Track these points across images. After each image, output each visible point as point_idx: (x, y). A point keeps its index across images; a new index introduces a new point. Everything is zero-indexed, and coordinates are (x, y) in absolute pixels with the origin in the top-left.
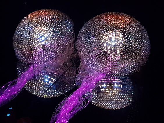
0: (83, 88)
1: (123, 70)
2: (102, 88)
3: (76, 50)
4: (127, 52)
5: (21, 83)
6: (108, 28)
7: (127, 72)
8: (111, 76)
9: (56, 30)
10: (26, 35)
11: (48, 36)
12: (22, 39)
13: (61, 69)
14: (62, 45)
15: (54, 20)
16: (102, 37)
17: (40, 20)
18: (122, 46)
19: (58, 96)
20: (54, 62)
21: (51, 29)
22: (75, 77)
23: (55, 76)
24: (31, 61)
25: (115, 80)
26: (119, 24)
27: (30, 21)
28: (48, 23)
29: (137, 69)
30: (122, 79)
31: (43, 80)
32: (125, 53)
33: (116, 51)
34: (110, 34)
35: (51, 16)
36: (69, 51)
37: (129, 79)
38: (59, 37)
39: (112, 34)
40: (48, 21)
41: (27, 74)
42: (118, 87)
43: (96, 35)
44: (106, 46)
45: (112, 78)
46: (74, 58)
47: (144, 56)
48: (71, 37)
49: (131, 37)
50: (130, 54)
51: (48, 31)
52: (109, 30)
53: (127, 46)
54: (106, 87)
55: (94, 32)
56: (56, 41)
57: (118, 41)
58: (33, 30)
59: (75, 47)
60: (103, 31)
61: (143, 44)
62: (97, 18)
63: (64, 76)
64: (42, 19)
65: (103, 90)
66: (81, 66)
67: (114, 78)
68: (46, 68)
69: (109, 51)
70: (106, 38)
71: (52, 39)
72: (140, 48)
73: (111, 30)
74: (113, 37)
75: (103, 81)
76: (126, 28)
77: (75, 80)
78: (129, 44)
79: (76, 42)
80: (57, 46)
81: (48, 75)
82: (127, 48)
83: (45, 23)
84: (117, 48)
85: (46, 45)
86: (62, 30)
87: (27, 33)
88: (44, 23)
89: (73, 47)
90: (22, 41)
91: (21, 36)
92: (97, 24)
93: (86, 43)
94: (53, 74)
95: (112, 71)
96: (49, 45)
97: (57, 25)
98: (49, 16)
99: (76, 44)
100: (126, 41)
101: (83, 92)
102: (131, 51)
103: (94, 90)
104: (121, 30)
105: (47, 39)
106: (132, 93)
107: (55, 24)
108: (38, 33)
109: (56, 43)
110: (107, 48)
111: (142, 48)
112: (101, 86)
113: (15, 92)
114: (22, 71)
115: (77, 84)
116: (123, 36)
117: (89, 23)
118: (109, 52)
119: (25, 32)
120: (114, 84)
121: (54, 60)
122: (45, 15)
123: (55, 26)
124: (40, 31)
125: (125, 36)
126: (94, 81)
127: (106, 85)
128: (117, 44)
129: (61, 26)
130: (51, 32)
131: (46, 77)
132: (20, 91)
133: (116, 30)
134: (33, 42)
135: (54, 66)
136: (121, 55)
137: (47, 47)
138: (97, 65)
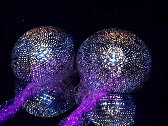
0: (83, 107)
1: (124, 88)
2: (103, 106)
3: (75, 67)
4: (128, 69)
5: (18, 102)
6: (108, 44)
7: (129, 89)
8: (112, 93)
9: (55, 46)
10: (25, 53)
11: (47, 53)
12: (21, 56)
13: (60, 87)
14: (61, 62)
15: (53, 37)
16: (102, 53)
17: (39, 37)
18: (123, 63)
19: (57, 115)
20: (53, 79)
21: (49, 45)
22: (75, 95)
23: (54, 94)
24: (29, 79)
25: (117, 98)
26: (119, 40)
27: (28, 39)
28: (47, 40)
29: (139, 86)
30: (123, 97)
31: (41, 99)
32: (126, 70)
33: (117, 67)
34: (110, 50)
35: (50, 33)
36: (69, 68)
37: (130, 97)
38: (58, 54)
39: (112, 50)
40: (48, 38)
41: (25, 93)
42: (120, 106)
43: (96, 52)
44: (107, 63)
45: (114, 96)
46: (74, 74)
47: (145, 72)
48: (71, 53)
49: (131, 53)
50: (131, 70)
51: (47, 48)
52: (109, 46)
53: (128, 62)
54: (107, 105)
55: (94, 49)
56: (55, 58)
57: (118, 57)
58: (32, 47)
59: (75, 63)
60: (103, 48)
61: (144, 61)
62: (97, 34)
63: (64, 94)
64: (41, 36)
65: (104, 108)
66: (81, 84)
67: (116, 96)
68: (44, 86)
69: (110, 67)
70: (106, 54)
71: (52, 56)
72: (142, 64)
73: (111, 47)
74: (113, 54)
75: (104, 99)
76: (126, 44)
77: (74, 99)
78: (130, 60)
79: (76, 59)
80: (56, 63)
81: (46, 93)
82: (127, 65)
83: (44, 39)
84: (118, 65)
85: (45, 62)
86: (61, 47)
87: (25, 50)
88: (42, 40)
89: (73, 64)
90: (20, 58)
91: (20, 54)
92: (97, 40)
93: (86, 59)
94: (52, 92)
95: (113, 88)
96: (48, 62)
97: (57, 42)
98: (48, 33)
99: (76, 61)
100: (127, 57)
101: (83, 111)
102: (132, 67)
103: (95, 109)
104: (121, 47)
105: (46, 56)
106: (134, 112)
107: (55, 41)
108: (37, 50)
109: (55, 60)
110: (107, 65)
111: (143, 64)
112: (102, 104)
113: (12, 112)
114: (20, 90)
115: (76, 103)
116: (124, 52)
117: (89, 39)
118: (110, 69)
119: (23, 49)
120: (116, 103)
121: (53, 77)
122: (44, 32)
123: (54, 43)
124: (38, 48)
125: (125, 53)
126: (94, 99)
127: (107, 103)
128: (118, 61)
129: (60, 43)
130: (50, 49)
131: (44, 96)
132: (17, 111)
133: (116, 46)
134: (31, 59)
135: (53, 83)
136: (122, 71)
137: (46, 65)
138: (98, 83)
